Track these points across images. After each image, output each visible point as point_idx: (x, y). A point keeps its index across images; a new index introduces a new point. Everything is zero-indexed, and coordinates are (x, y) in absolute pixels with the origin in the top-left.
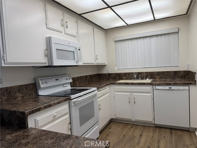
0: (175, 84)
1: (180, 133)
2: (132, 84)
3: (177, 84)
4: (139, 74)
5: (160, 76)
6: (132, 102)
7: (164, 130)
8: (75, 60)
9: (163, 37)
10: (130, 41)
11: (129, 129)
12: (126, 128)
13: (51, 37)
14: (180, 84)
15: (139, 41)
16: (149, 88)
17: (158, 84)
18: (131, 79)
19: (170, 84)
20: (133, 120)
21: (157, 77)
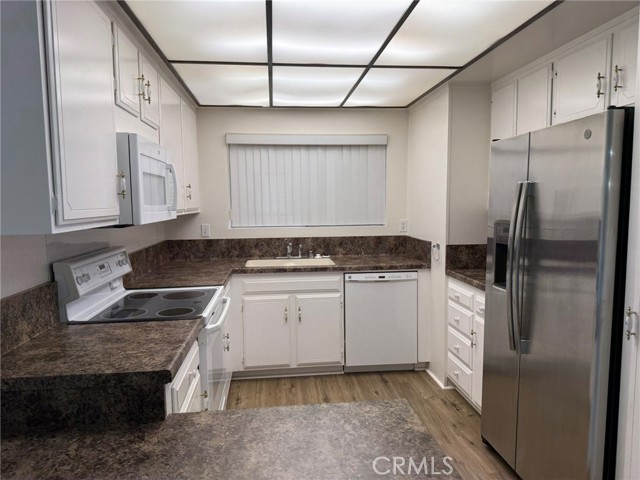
0: (391, 268)
1: (401, 378)
2: (296, 270)
3: (396, 268)
4: (296, 241)
5: (345, 249)
6: (294, 317)
7: (367, 377)
8: (165, 203)
9: (354, 153)
10: (272, 152)
11: (290, 392)
12: (280, 391)
13: (135, 135)
14: (401, 267)
15: (295, 153)
16: (335, 279)
17: (356, 269)
18: (274, 256)
19: (381, 268)
20: (294, 366)
21: (338, 249)
